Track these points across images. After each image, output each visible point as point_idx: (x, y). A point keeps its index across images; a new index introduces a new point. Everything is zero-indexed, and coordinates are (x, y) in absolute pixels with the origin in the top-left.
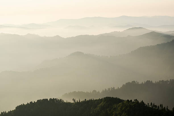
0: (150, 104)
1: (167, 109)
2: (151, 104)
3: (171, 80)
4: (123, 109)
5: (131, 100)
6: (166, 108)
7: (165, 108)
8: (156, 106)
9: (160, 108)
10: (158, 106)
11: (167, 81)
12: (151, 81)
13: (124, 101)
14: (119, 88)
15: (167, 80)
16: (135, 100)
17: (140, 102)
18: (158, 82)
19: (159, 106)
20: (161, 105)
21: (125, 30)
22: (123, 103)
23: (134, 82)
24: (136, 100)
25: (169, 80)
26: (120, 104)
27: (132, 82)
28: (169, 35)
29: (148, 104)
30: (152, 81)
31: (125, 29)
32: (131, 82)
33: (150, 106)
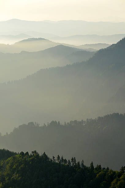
0: (56, 158)
1: (83, 164)
2: (59, 157)
3: (87, 119)
4: (14, 167)
5: (27, 152)
6: (81, 163)
7: (79, 163)
8: (65, 161)
9: (72, 163)
10: (69, 161)
11: (82, 122)
12: (57, 122)
13: (16, 154)
14: (9, 133)
15: (83, 120)
16: (33, 152)
17: (40, 155)
18: (68, 123)
19: (71, 161)
20: (72, 159)
21: (16, 43)
22: (14, 158)
23: (32, 123)
24: (35, 152)
25: (85, 120)
26: (9, 159)
27: (29, 123)
28: (85, 51)
29: (54, 157)
30: (59, 122)
31: (17, 41)
32: (27, 124)
33: (57, 161)
